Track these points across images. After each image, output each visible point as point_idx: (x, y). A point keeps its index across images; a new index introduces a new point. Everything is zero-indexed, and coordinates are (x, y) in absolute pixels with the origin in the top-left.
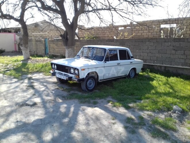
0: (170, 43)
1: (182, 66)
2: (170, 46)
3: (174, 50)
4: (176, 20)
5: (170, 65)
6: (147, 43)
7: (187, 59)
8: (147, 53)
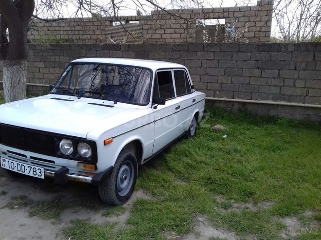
0: (250, 54)
1: (275, 101)
2: (250, 59)
3: (258, 68)
4: (224, 11)
5: (248, 99)
6: (199, 53)
7: (284, 86)
8: (200, 76)
